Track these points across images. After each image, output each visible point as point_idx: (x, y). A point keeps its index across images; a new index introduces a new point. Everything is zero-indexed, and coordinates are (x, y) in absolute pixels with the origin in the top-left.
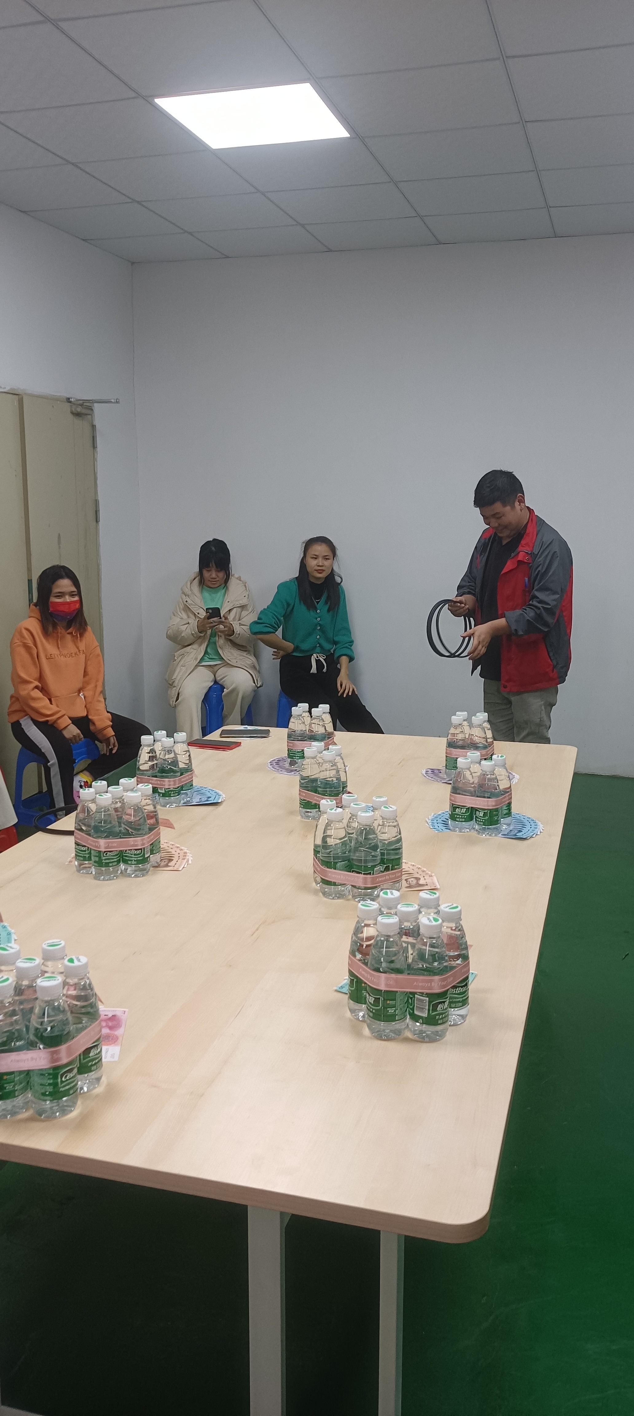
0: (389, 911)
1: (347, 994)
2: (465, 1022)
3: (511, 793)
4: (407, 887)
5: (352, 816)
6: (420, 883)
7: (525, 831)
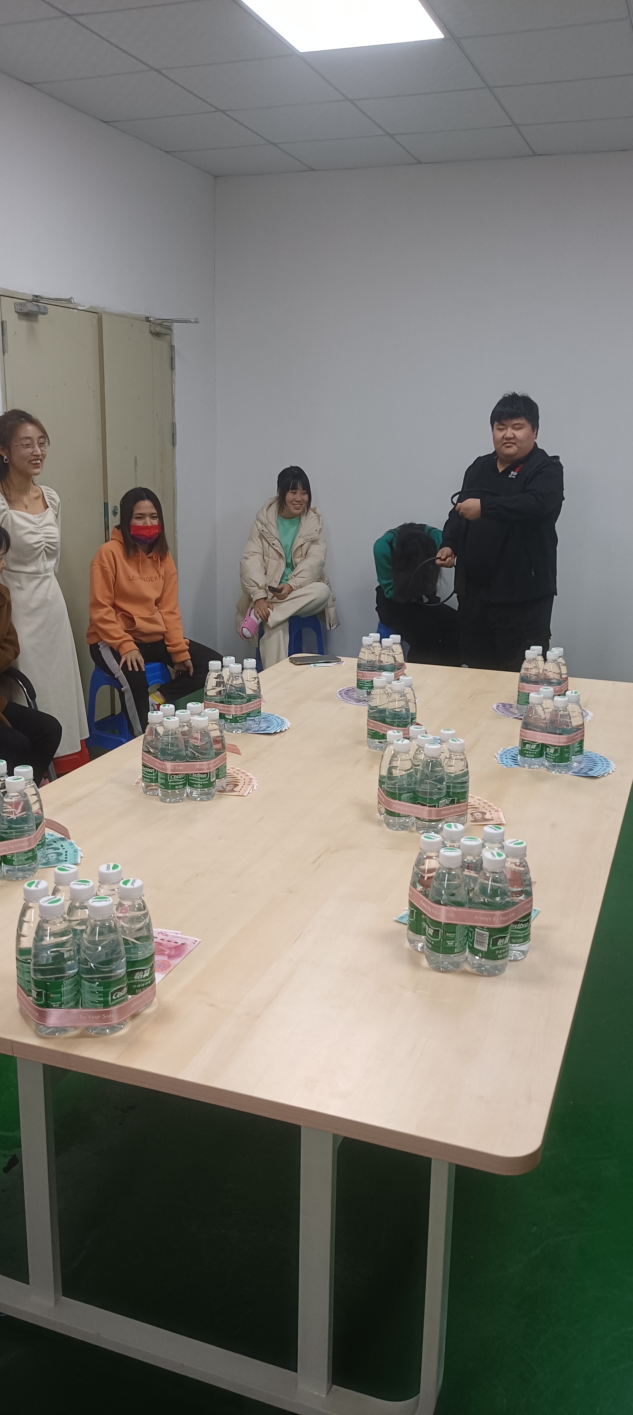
0: (452, 844)
1: (406, 924)
2: (525, 958)
3: (584, 731)
4: (472, 821)
5: (419, 748)
6: (486, 818)
7: (596, 769)
